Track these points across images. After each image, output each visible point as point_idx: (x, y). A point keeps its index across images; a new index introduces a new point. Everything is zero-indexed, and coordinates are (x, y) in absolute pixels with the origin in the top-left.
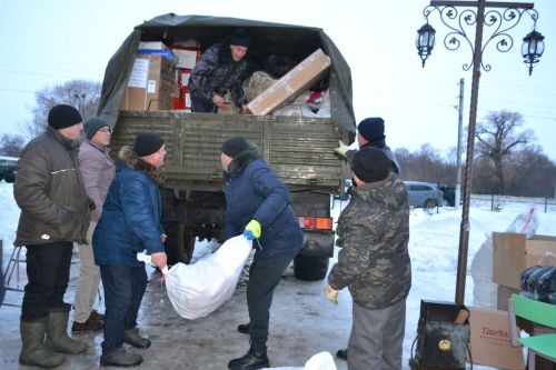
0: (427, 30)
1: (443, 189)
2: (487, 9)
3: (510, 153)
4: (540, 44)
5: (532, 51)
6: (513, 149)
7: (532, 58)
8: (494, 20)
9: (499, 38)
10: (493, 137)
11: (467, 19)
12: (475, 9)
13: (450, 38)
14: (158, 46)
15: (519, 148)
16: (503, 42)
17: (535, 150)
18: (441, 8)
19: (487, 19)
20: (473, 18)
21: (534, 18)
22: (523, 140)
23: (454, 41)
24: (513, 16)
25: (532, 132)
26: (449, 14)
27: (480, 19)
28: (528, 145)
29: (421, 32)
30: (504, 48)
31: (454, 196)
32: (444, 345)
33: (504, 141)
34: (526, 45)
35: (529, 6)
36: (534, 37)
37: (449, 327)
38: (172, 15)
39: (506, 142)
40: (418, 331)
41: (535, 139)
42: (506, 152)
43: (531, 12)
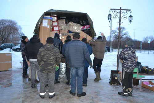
0: (110, 15)
1: (107, 48)
2: (122, 11)
3: (122, 38)
4: (132, 18)
5: (130, 19)
6: (123, 37)
7: (130, 21)
8: (123, 13)
9: (124, 17)
10: (118, 34)
11: (118, 12)
12: (119, 11)
13: (114, 16)
14: (49, 17)
15: (124, 36)
16: (125, 17)
17: (128, 37)
18: (113, 10)
19: (122, 13)
20: (119, 12)
21: (131, 13)
22: (125, 34)
23: (115, 17)
24: (127, 12)
25: (128, 32)
26: (114, 11)
27: (120, 13)
28: (127, 35)
29: (109, 15)
30: (125, 19)
31: (110, 49)
32: (116, 78)
33: (121, 34)
34: (129, 18)
35: (130, 10)
36: (131, 17)
37: (117, 75)
38: (52, 9)
39: (121, 35)
40: (111, 76)
41: (128, 34)
42: (121, 37)
43: (130, 11)
